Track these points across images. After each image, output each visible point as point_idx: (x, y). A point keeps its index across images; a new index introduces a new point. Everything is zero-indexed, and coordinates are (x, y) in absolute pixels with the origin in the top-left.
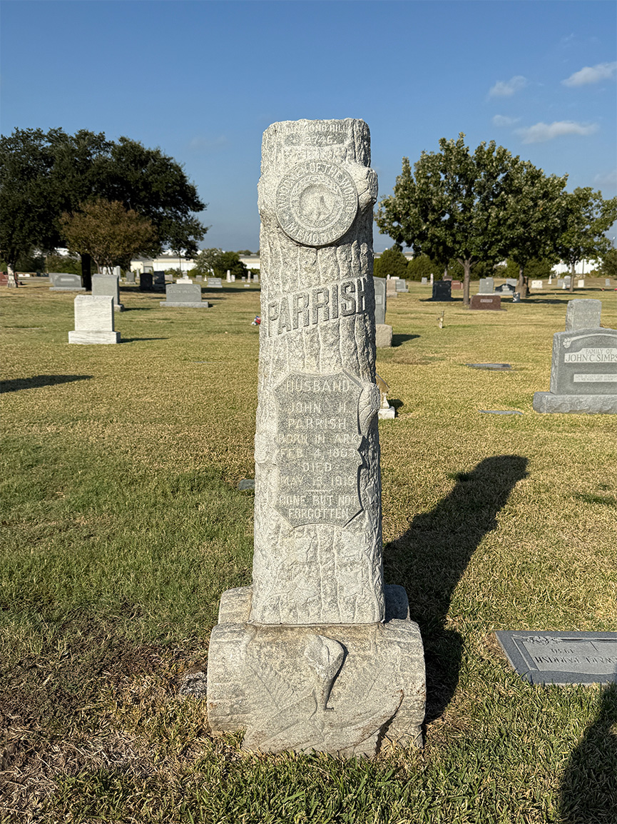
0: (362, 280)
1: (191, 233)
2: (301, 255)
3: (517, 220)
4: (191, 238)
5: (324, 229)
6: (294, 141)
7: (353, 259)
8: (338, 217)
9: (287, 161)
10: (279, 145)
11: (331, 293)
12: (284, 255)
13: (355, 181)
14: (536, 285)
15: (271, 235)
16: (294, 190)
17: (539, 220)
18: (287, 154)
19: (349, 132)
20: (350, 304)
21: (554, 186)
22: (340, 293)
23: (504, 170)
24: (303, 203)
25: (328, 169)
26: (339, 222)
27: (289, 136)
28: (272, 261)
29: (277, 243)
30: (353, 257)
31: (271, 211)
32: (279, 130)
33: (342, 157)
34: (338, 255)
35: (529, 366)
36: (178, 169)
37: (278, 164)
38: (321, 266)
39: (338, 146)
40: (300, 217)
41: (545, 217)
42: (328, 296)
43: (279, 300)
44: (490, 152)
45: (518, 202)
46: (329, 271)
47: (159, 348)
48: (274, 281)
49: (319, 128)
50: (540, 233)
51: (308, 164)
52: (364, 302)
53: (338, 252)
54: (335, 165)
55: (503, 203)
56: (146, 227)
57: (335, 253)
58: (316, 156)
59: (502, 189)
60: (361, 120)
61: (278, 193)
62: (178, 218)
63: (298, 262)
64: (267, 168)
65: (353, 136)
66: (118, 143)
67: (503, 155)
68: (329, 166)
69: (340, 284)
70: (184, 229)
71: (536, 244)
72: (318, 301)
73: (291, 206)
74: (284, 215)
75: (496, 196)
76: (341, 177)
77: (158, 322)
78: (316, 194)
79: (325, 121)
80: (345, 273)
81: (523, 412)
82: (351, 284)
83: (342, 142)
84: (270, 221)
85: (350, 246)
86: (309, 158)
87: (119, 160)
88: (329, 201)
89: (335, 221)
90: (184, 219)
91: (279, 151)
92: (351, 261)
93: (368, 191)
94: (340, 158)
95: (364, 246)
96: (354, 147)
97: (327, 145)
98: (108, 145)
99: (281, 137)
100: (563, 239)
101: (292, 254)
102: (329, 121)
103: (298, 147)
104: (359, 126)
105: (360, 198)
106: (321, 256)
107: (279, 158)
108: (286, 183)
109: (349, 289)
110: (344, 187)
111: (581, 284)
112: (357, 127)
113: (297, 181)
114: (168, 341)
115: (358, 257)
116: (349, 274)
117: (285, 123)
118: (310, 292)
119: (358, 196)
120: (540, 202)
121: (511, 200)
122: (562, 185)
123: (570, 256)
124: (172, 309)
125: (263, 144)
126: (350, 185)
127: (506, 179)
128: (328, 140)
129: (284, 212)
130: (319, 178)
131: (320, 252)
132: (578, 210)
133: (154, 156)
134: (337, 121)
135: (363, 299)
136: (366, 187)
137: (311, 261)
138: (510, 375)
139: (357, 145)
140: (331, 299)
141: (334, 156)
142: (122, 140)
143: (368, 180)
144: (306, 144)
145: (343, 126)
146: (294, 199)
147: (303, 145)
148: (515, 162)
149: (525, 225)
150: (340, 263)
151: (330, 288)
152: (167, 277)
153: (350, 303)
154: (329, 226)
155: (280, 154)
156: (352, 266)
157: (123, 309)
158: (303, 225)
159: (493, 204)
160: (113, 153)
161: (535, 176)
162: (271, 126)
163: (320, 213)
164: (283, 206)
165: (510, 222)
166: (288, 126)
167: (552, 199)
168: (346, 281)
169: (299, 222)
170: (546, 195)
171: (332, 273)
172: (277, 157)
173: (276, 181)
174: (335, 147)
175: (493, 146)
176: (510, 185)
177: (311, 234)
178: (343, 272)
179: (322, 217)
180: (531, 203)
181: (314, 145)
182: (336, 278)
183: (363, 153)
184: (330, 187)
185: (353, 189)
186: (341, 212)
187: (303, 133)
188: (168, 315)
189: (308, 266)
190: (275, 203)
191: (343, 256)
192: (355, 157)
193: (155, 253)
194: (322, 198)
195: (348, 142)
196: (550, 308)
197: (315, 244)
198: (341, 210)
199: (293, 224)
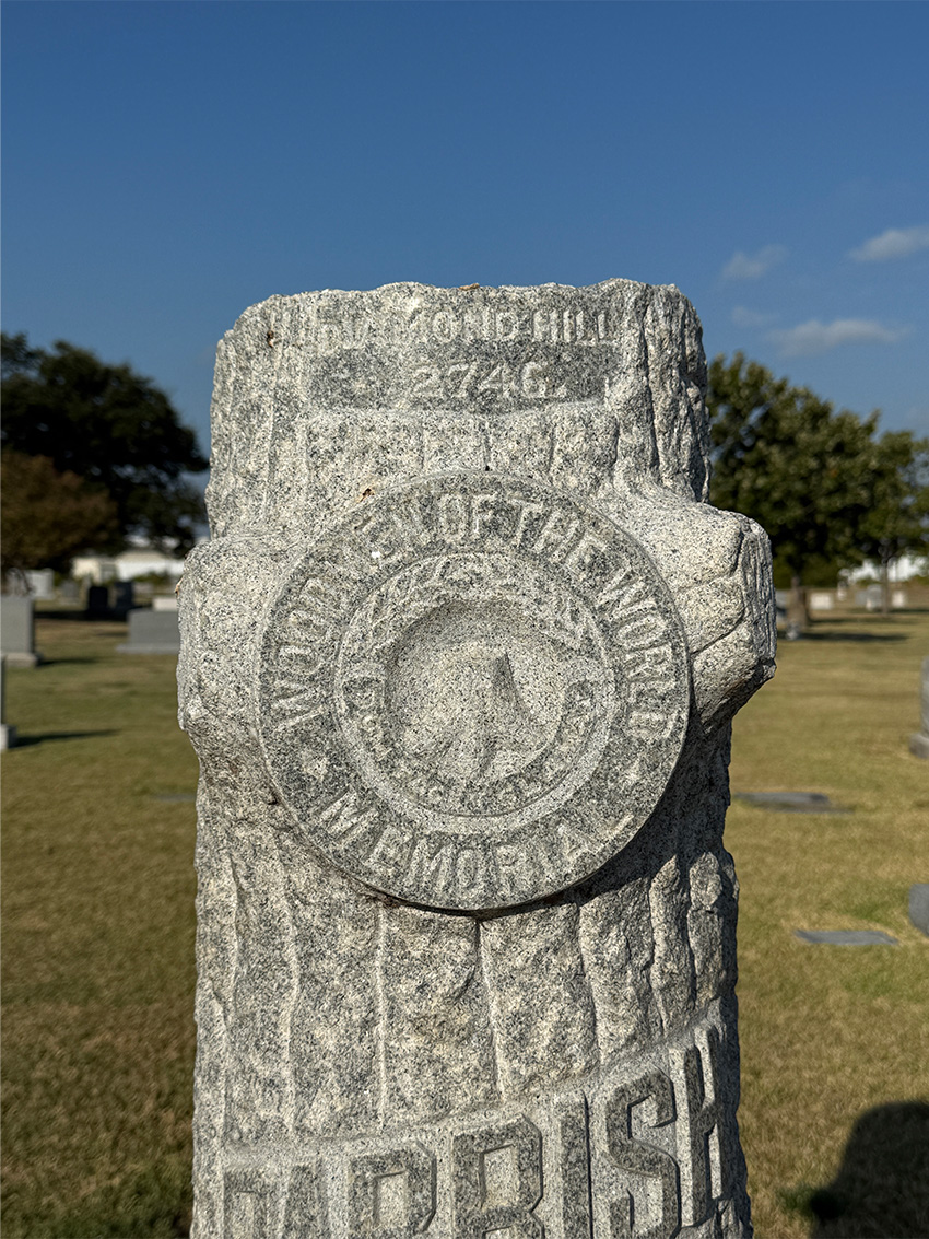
0: (702, 1042)
1: (184, 513)
2: (391, 944)
3: (789, 494)
4: (185, 521)
5: (517, 824)
6: (359, 386)
7: (659, 950)
8: (589, 763)
9: (325, 478)
10: (285, 400)
11: (554, 1150)
12: (304, 938)
13: (674, 584)
14: (821, 601)
15: (240, 833)
16: (354, 628)
17: (830, 494)
18: (324, 444)
19: (627, 341)
20: (653, 1191)
21: (854, 432)
22: (601, 1145)
23: (760, 402)
24: (402, 692)
25: (535, 523)
26: (596, 788)
27: (330, 363)
28: (244, 954)
29: (271, 871)
30: (659, 937)
31: (235, 728)
32: (283, 333)
33: (598, 463)
34: (585, 943)
35: (868, 798)
36: (162, 399)
37: (280, 491)
38: (499, 1006)
39: (576, 409)
40: (387, 765)
41: (841, 488)
42: (539, 1169)
43: (276, 1168)
44: (735, 373)
45: (790, 459)
46: (545, 1030)
47: (93, 760)
48: (254, 1060)
49: (486, 323)
50: (834, 515)
51: (429, 502)
52: (715, 1155)
53: (587, 927)
54: (566, 504)
55: (761, 464)
56: (98, 504)
57: (573, 934)
58: (467, 456)
59: (758, 437)
60: (672, 288)
61: (271, 644)
62: (162, 486)
63: (378, 979)
64: (231, 504)
65: (644, 365)
66: (51, 351)
67: (758, 377)
68: (538, 508)
69: (603, 1094)
70: (170, 505)
71: (823, 533)
72: (484, 1194)
73: (343, 708)
74: (305, 753)
75: (748, 449)
76: (599, 566)
77: (104, 691)
78: (472, 648)
79: (513, 292)
80: (624, 1031)
81: (890, 933)
82: (658, 1085)
83: (595, 389)
84: (234, 769)
85: (644, 889)
86: (433, 468)
87: (52, 382)
88: (539, 681)
89: (577, 781)
90: (172, 488)
91: (284, 430)
92: (648, 965)
93: (743, 631)
94: (584, 465)
95: (704, 872)
96: (651, 411)
97: (522, 405)
98: (31, 355)
99: (292, 367)
100: (869, 525)
101: (348, 939)
102: (531, 294)
103: (376, 416)
104: (669, 316)
105: (698, 665)
106: (497, 954)
107: (285, 463)
108: (316, 592)
109: (647, 1113)
110: (618, 613)
111: (899, 600)
112: (658, 323)
113: (369, 584)
114: (116, 742)
115: (683, 930)
116: (644, 1035)
117: (312, 303)
118: (440, 1143)
119: (692, 655)
120: (832, 462)
121: (776, 456)
122: (869, 429)
123: (881, 553)
124: (138, 660)
125: (215, 395)
126: (650, 602)
127: (765, 418)
128: (527, 383)
129: (305, 740)
130: (485, 570)
131: (492, 934)
132: (893, 472)
133: (120, 375)
134: (567, 290)
135: (714, 1141)
136: (732, 613)
137: (446, 980)
138: (837, 824)
139: (661, 404)
140: (553, 1178)
141: (558, 460)
142: (61, 346)
143: (738, 576)
144: (416, 403)
145: (597, 313)
146: (358, 672)
147: (402, 404)
148: (780, 389)
149: (805, 500)
150: (597, 982)
151: (548, 1121)
152: (139, 588)
153: (654, 1189)
154: (541, 808)
155: (287, 445)
156: (657, 982)
157: (42, 663)
158: (405, 805)
159: (741, 463)
160: (43, 370)
161: (818, 414)
162: (251, 314)
163: (491, 745)
164: (297, 710)
165: (776, 495)
166: (326, 316)
167: (853, 455)
168: (628, 1075)
169: (385, 790)
170: (840, 449)
171: (559, 1044)
172: (273, 459)
173: (264, 584)
174: (563, 414)
175: (740, 361)
176: (774, 430)
177: (449, 850)
178: (612, 1030)
179: (503, 765)
180: (813, 464)
181: (458, 406)
182: (578, 1066)
183: (687, 439)
184: (547, 613)
185: (662, 624)
186: (602, 738)
187: (402, 348)
188: (128, 673)
189: (434, 1004)
190: (253, 691)
191: (614, 947)
192: (656, 461)
193: (114, 546)
194: (503, 670)
195: (620, 391)
196: (858, 652)
197: (471, 898)
198: (603, 726)
199: (352, 797)
